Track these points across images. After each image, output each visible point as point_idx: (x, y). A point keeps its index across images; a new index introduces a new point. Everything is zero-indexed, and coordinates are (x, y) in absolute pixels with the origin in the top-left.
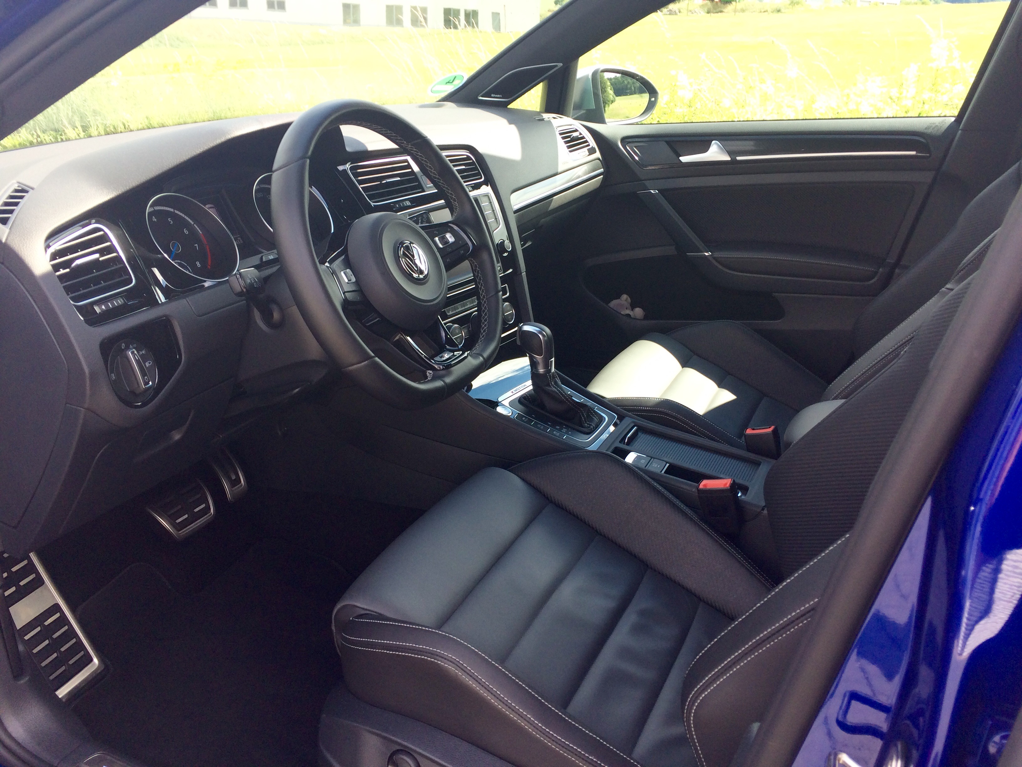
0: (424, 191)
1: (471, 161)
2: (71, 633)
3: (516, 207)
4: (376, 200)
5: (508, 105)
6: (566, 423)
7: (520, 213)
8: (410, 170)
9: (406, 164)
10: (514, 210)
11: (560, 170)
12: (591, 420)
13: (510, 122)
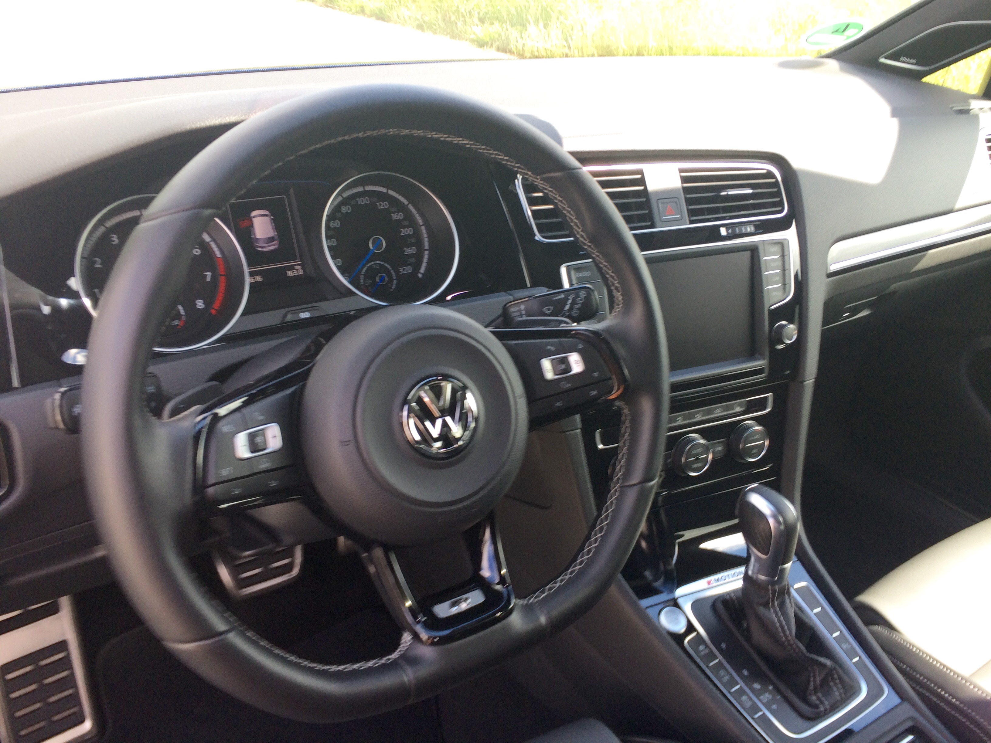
0: (652, 226)
1: (773, 180)
2: (70, 681)
3: (834, 268)
4: (550, 234)
5: (923, 77)
6: (776, 681)
7: (845, 275)
8: (642, 188)
9: (639, 176)
10: (829, 272)
11: (958, 206)
12: (828, 693)
13: (895, 113)
